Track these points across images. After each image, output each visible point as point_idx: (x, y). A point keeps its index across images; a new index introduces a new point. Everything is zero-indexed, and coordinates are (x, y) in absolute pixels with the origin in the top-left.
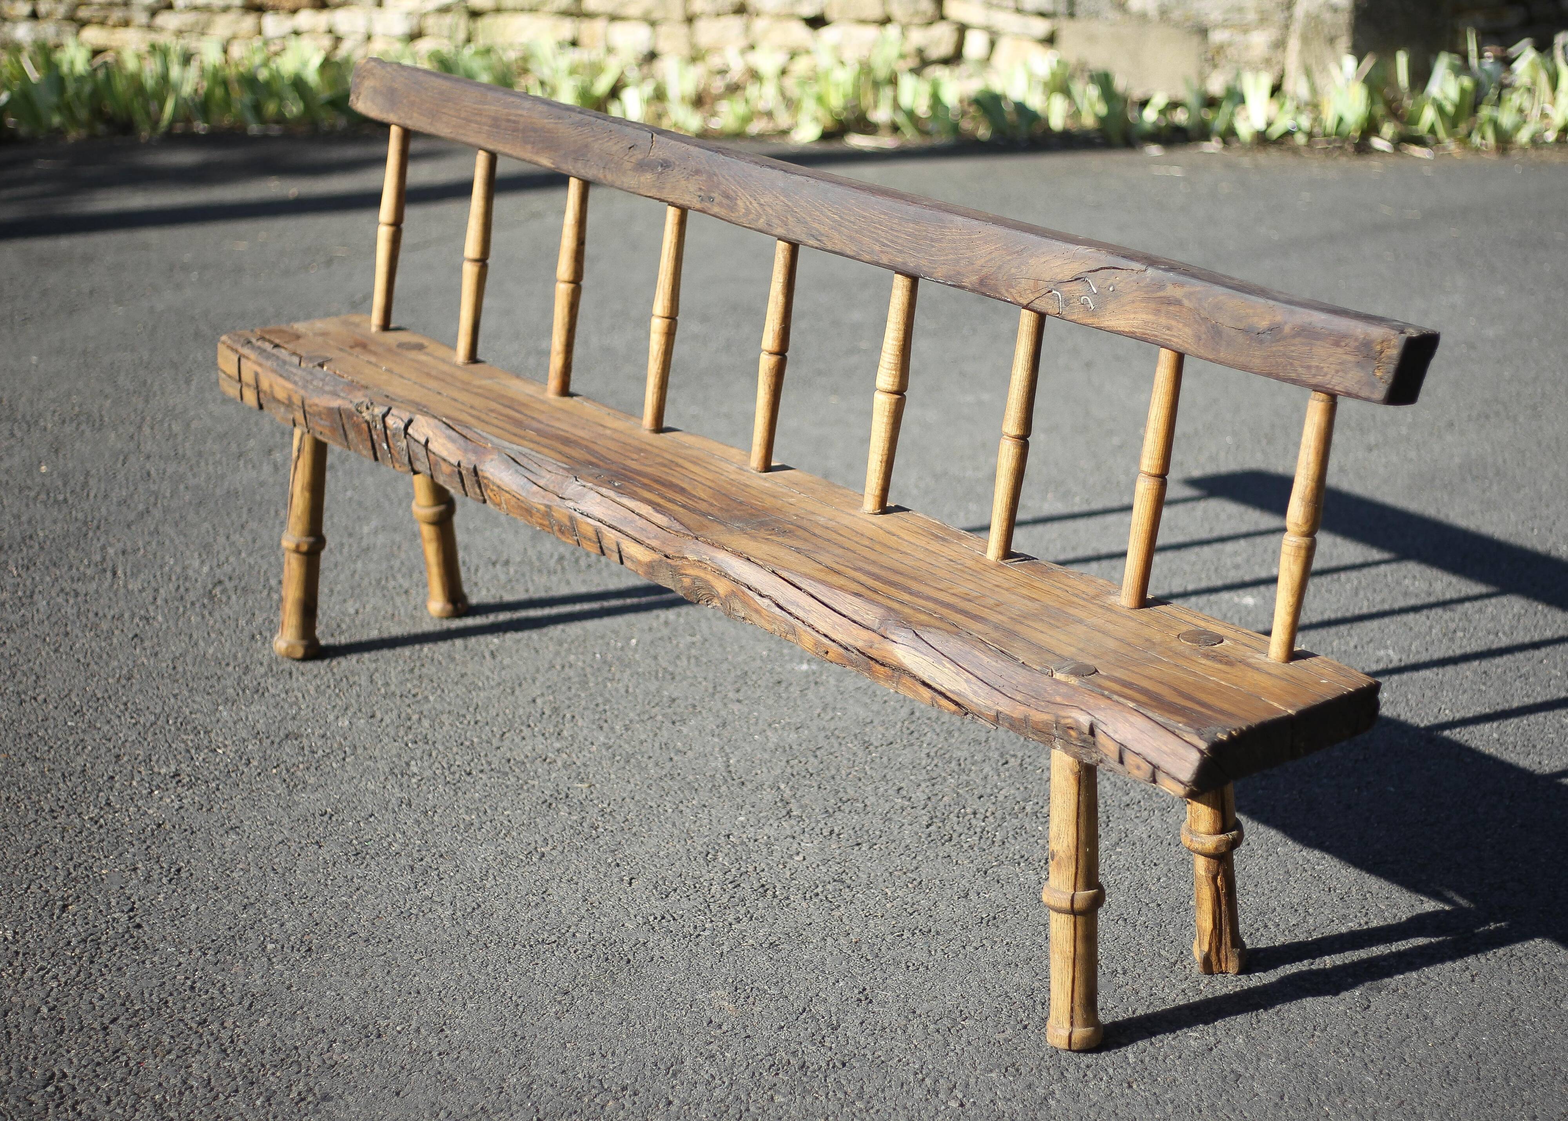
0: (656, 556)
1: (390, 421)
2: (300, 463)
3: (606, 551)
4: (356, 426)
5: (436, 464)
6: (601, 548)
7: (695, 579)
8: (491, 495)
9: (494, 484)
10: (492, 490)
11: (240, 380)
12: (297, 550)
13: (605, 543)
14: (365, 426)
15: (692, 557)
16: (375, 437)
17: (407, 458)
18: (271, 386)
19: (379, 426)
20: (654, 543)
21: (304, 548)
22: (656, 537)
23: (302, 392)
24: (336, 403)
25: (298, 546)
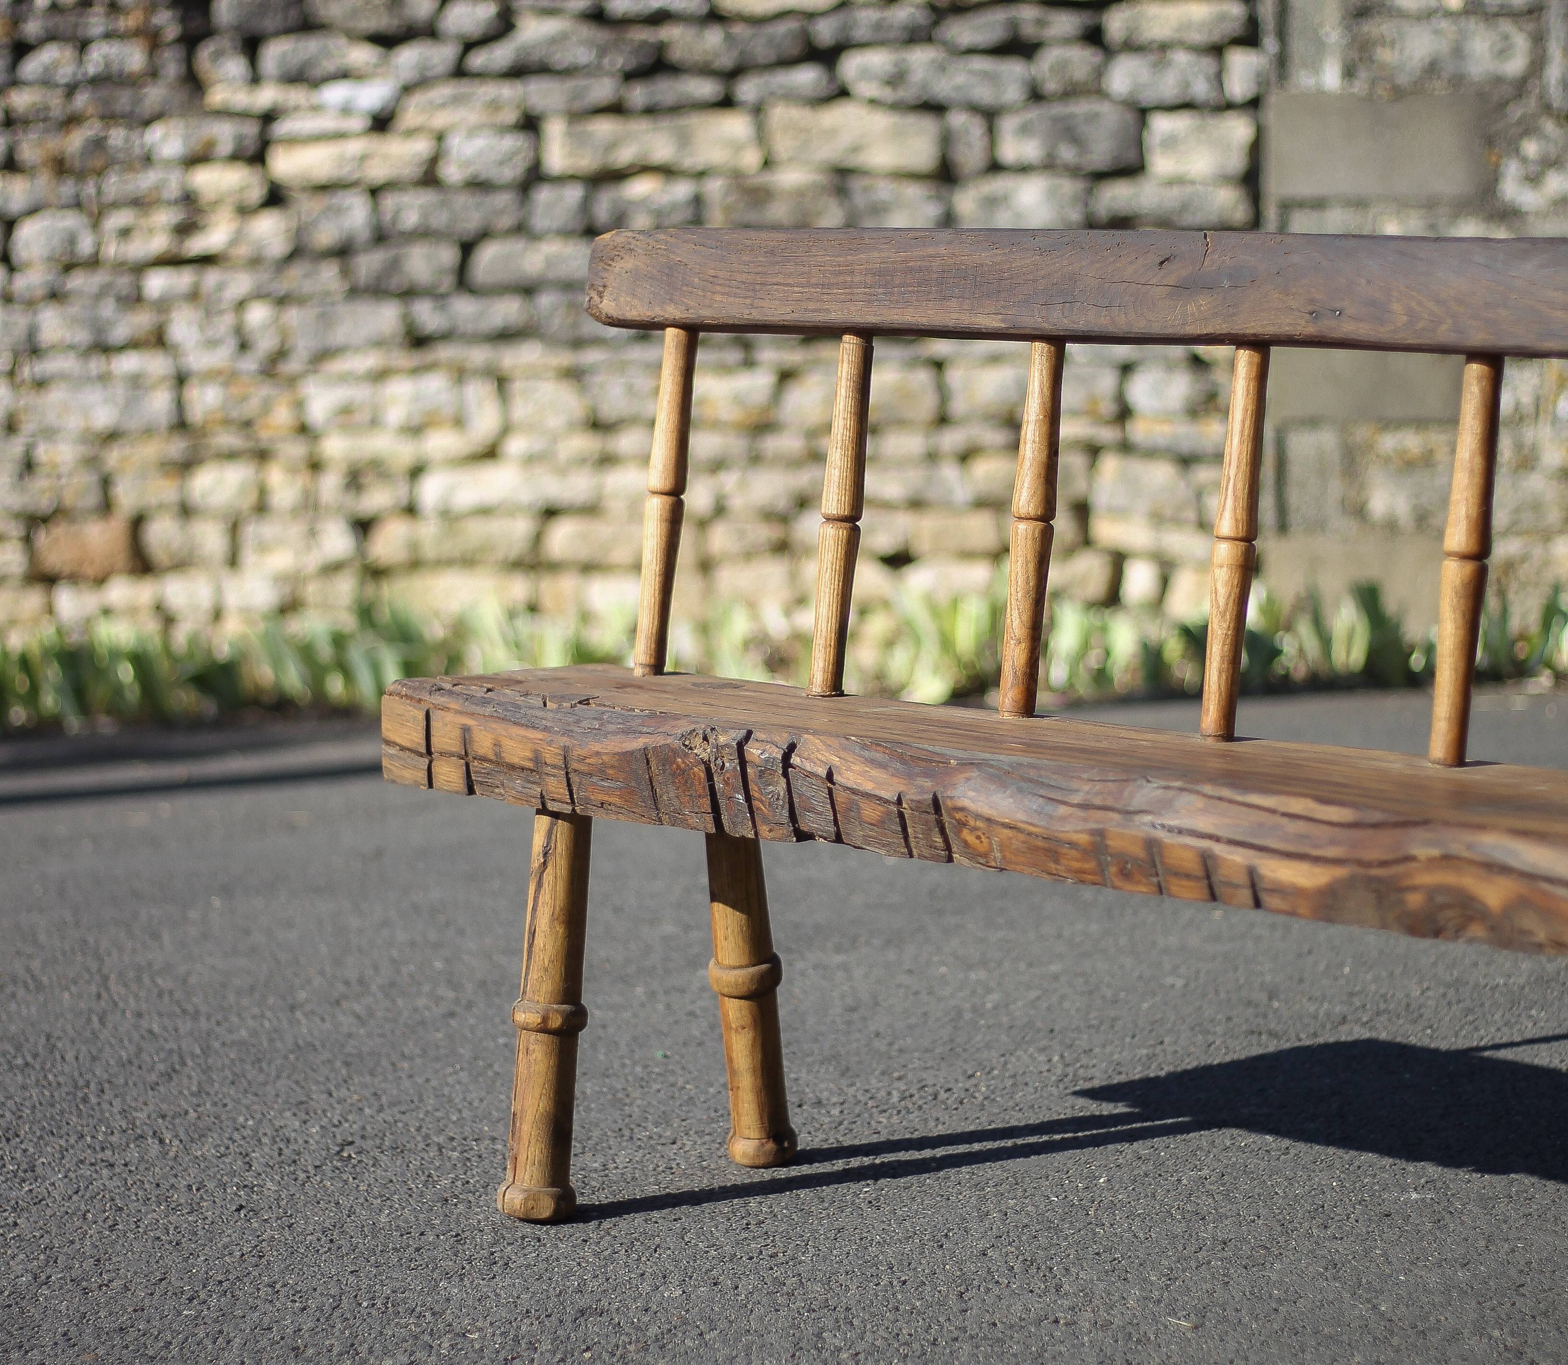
0: (1340, 872)
1: (753, 751)
2: (548, 876)
3: (1217, 891)
4: (682, 776)
5: (852, 807)
6: (1211, 887)
7: (1432, 892)
8: (970, 838)
9: (978, 816)
10: (975, 829)
11: (429, 752)
12: (543, 1029)
13: (1221, 874)
14: (700, 772)
15: (1423, 852)
16: (719, 786)
17: (786, 813)
18: (497, 744)
19: (731, 764)
20: (1332, 852)
21: (556, 1022)
22: (1333, 842)
23: (564, 741)
24: (636, 744)
25: (545, 1019)
